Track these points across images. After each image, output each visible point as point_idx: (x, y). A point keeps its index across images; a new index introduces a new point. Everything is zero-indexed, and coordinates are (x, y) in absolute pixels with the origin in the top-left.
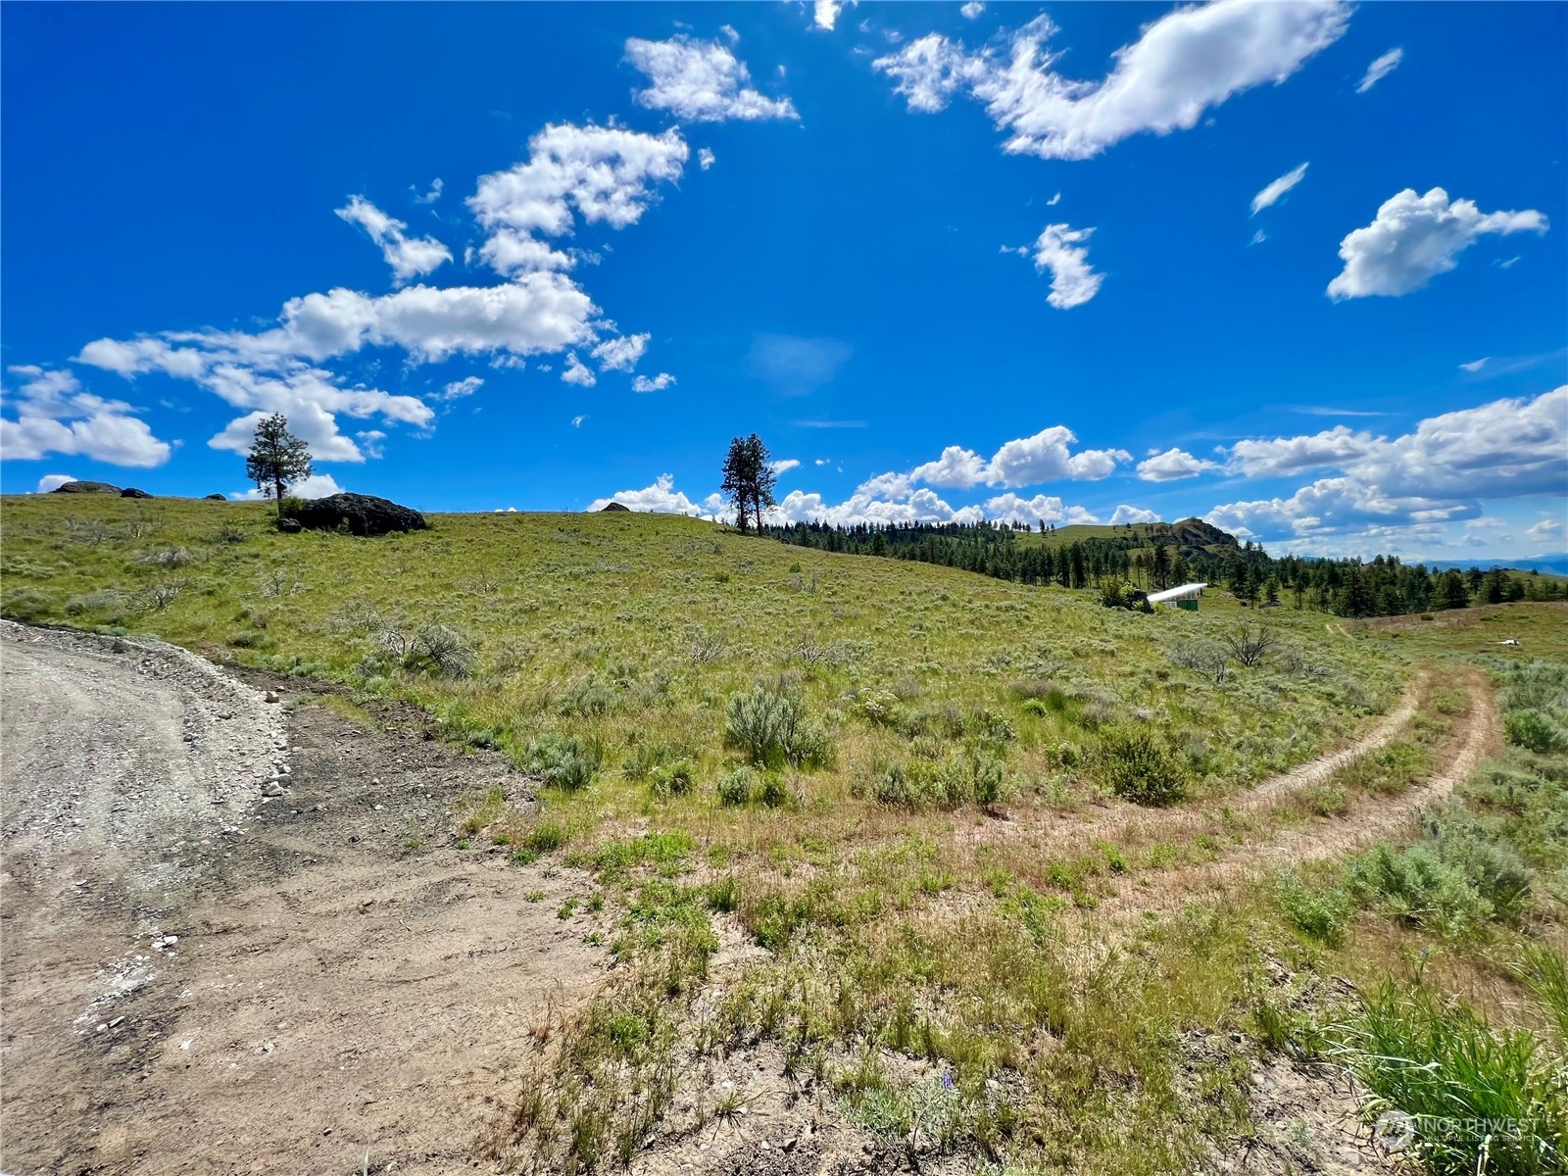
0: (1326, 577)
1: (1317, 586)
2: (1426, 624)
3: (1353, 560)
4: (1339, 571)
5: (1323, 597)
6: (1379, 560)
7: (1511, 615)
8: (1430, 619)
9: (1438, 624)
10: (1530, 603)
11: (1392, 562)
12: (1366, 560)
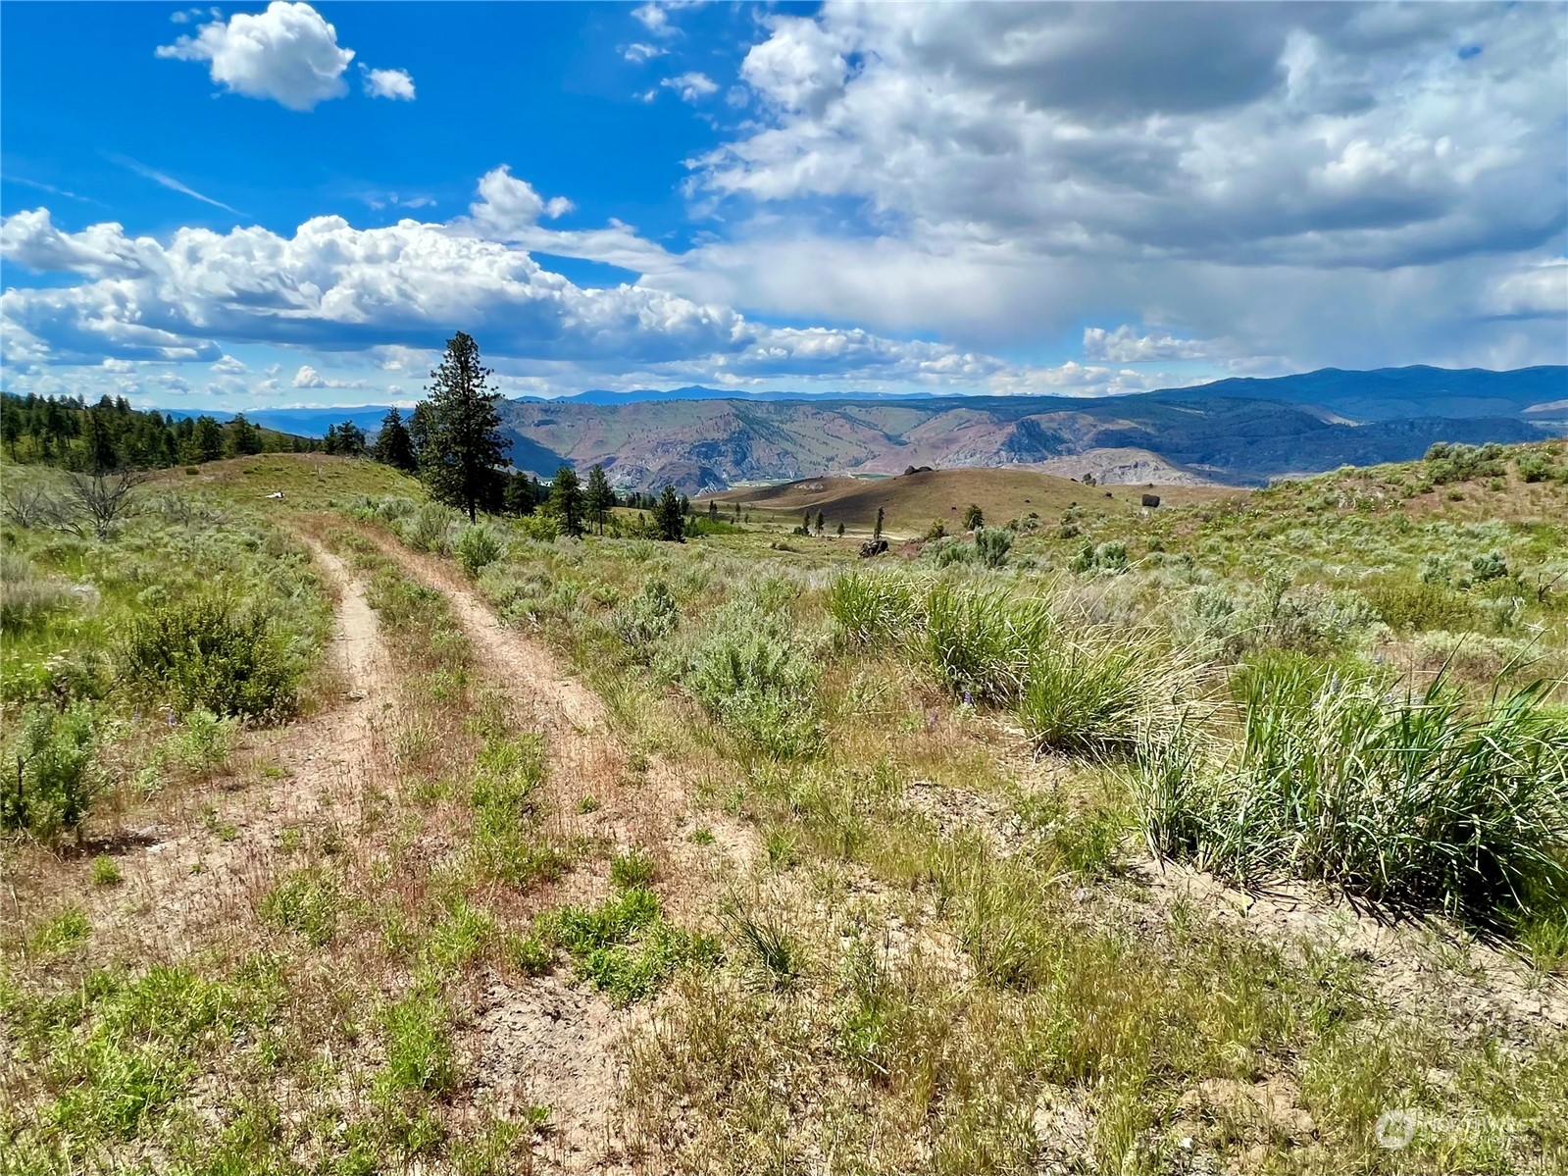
0: (45, 420)
1: (36, 433)
2: (193, 480)
3: (72, 401)
4: (63, 413)
5: (46, 449)
6: (105, 402)
7: (268, 467)
8: (196, 473)
9: (206, 479)
10: (280, 454)
11: (122, 406)
12: (91, 401)
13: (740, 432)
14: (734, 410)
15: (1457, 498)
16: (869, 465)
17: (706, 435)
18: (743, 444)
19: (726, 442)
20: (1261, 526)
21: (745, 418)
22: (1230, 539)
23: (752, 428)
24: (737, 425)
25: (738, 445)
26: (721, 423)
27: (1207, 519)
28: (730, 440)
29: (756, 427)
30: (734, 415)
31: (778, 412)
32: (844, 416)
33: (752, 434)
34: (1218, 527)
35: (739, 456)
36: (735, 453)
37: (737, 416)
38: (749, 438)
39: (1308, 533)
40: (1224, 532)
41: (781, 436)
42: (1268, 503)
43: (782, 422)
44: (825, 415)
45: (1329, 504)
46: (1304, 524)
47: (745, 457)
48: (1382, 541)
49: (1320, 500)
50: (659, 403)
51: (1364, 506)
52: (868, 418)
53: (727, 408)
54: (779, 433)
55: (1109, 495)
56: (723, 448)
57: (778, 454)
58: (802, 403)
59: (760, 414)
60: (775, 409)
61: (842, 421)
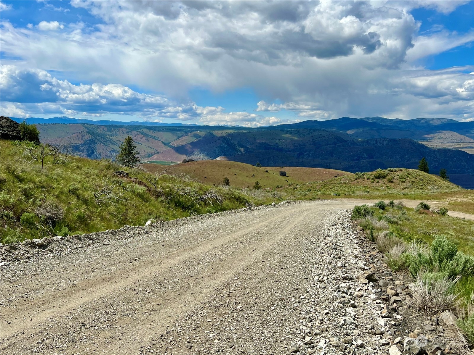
13: (90, 140)
14: (86, 129)
15: (358, 182)
16: (155, 156)
17: (72, 141)
18: (92, 146)
19: (83, 145)
20: (331, 187)
21: (92, 134)
22: (326, 189)
23: (96, 138)
24: (88, 137)
25: (89, 147)
26: (80, 136)
27: (322, 186)
28: (85, 144)
29: (98, 138)
30: (86, 132)
31: (109, 131)
32: (142, 133)
33: (96, 141)
34: (324, 187)
35: (90, 152)
36: (88, 150)
37: (88, 132)
38: (95, 143)
39: (338, 188)
40: (325, 188)
41: (111, 142)
42: (331, 183)
43: (111, 135)
44: (133, 133)
45: (341, 183)
46: (337, 186)
47: (93, 153)
48: (347, 189)
49: (339, 182)
50: (45, 125)
51: (345, 183)
52: (153, 135)
53: (82, 129)
54: (110, 141)
55: (267, 171)
56: (81, 148)
57: (110, 151)
58: (121, 126)
59: (100, 131)
60: (108, 130)
61: (141, 136)
